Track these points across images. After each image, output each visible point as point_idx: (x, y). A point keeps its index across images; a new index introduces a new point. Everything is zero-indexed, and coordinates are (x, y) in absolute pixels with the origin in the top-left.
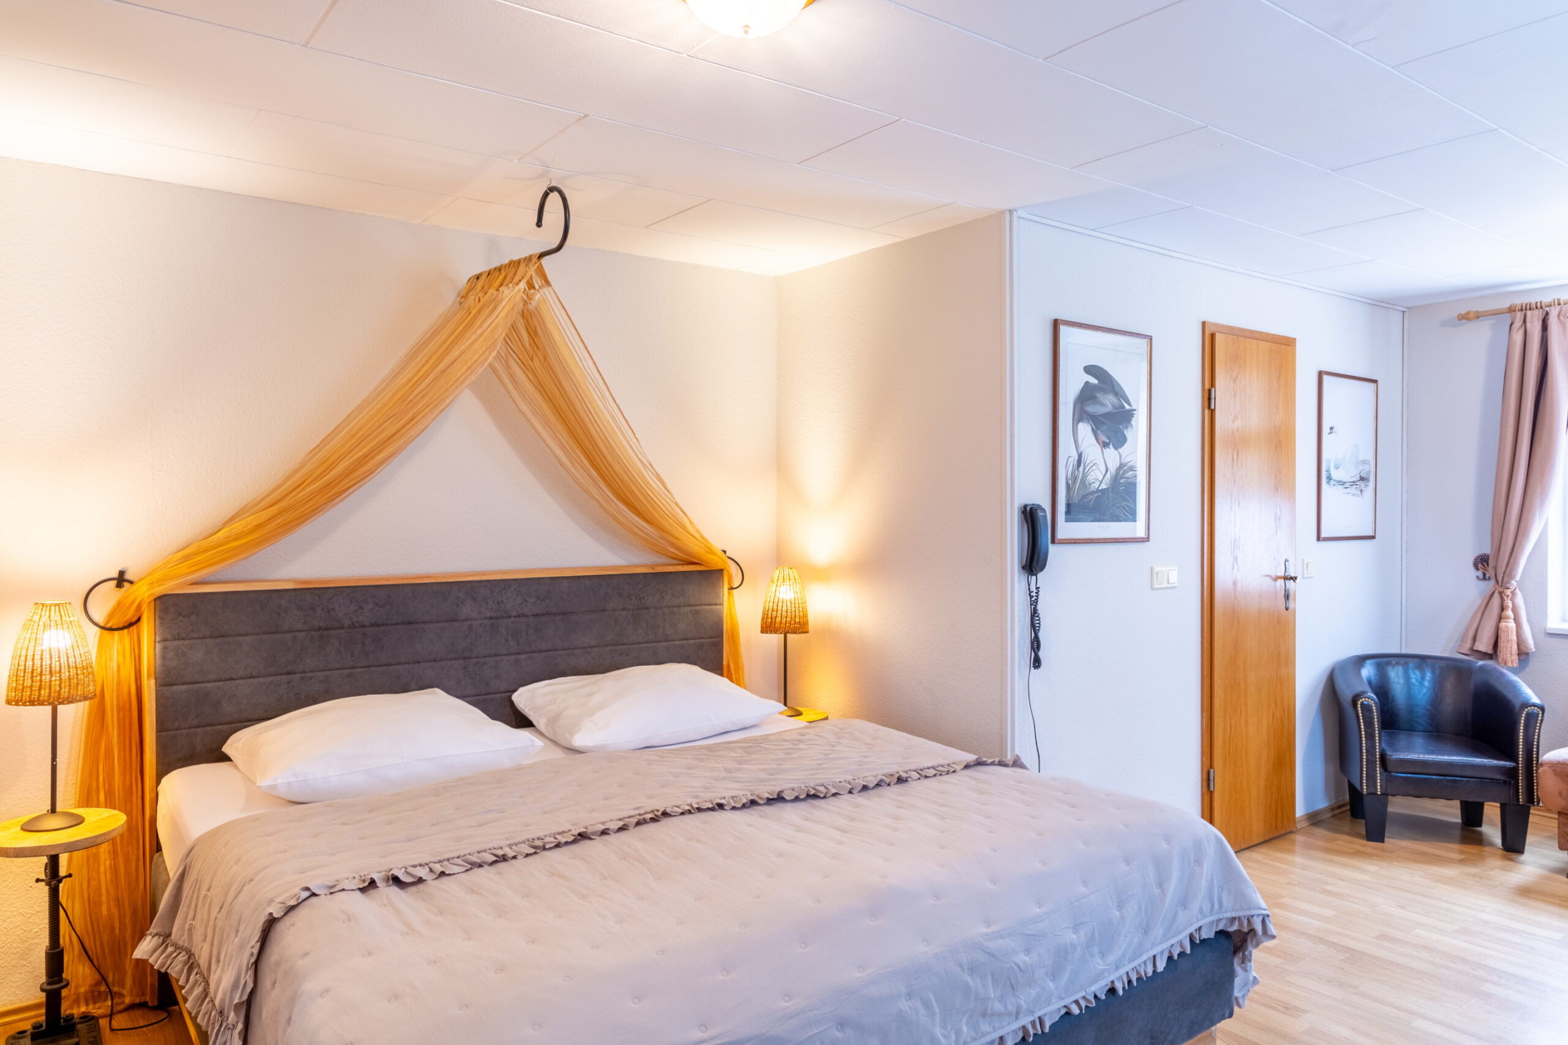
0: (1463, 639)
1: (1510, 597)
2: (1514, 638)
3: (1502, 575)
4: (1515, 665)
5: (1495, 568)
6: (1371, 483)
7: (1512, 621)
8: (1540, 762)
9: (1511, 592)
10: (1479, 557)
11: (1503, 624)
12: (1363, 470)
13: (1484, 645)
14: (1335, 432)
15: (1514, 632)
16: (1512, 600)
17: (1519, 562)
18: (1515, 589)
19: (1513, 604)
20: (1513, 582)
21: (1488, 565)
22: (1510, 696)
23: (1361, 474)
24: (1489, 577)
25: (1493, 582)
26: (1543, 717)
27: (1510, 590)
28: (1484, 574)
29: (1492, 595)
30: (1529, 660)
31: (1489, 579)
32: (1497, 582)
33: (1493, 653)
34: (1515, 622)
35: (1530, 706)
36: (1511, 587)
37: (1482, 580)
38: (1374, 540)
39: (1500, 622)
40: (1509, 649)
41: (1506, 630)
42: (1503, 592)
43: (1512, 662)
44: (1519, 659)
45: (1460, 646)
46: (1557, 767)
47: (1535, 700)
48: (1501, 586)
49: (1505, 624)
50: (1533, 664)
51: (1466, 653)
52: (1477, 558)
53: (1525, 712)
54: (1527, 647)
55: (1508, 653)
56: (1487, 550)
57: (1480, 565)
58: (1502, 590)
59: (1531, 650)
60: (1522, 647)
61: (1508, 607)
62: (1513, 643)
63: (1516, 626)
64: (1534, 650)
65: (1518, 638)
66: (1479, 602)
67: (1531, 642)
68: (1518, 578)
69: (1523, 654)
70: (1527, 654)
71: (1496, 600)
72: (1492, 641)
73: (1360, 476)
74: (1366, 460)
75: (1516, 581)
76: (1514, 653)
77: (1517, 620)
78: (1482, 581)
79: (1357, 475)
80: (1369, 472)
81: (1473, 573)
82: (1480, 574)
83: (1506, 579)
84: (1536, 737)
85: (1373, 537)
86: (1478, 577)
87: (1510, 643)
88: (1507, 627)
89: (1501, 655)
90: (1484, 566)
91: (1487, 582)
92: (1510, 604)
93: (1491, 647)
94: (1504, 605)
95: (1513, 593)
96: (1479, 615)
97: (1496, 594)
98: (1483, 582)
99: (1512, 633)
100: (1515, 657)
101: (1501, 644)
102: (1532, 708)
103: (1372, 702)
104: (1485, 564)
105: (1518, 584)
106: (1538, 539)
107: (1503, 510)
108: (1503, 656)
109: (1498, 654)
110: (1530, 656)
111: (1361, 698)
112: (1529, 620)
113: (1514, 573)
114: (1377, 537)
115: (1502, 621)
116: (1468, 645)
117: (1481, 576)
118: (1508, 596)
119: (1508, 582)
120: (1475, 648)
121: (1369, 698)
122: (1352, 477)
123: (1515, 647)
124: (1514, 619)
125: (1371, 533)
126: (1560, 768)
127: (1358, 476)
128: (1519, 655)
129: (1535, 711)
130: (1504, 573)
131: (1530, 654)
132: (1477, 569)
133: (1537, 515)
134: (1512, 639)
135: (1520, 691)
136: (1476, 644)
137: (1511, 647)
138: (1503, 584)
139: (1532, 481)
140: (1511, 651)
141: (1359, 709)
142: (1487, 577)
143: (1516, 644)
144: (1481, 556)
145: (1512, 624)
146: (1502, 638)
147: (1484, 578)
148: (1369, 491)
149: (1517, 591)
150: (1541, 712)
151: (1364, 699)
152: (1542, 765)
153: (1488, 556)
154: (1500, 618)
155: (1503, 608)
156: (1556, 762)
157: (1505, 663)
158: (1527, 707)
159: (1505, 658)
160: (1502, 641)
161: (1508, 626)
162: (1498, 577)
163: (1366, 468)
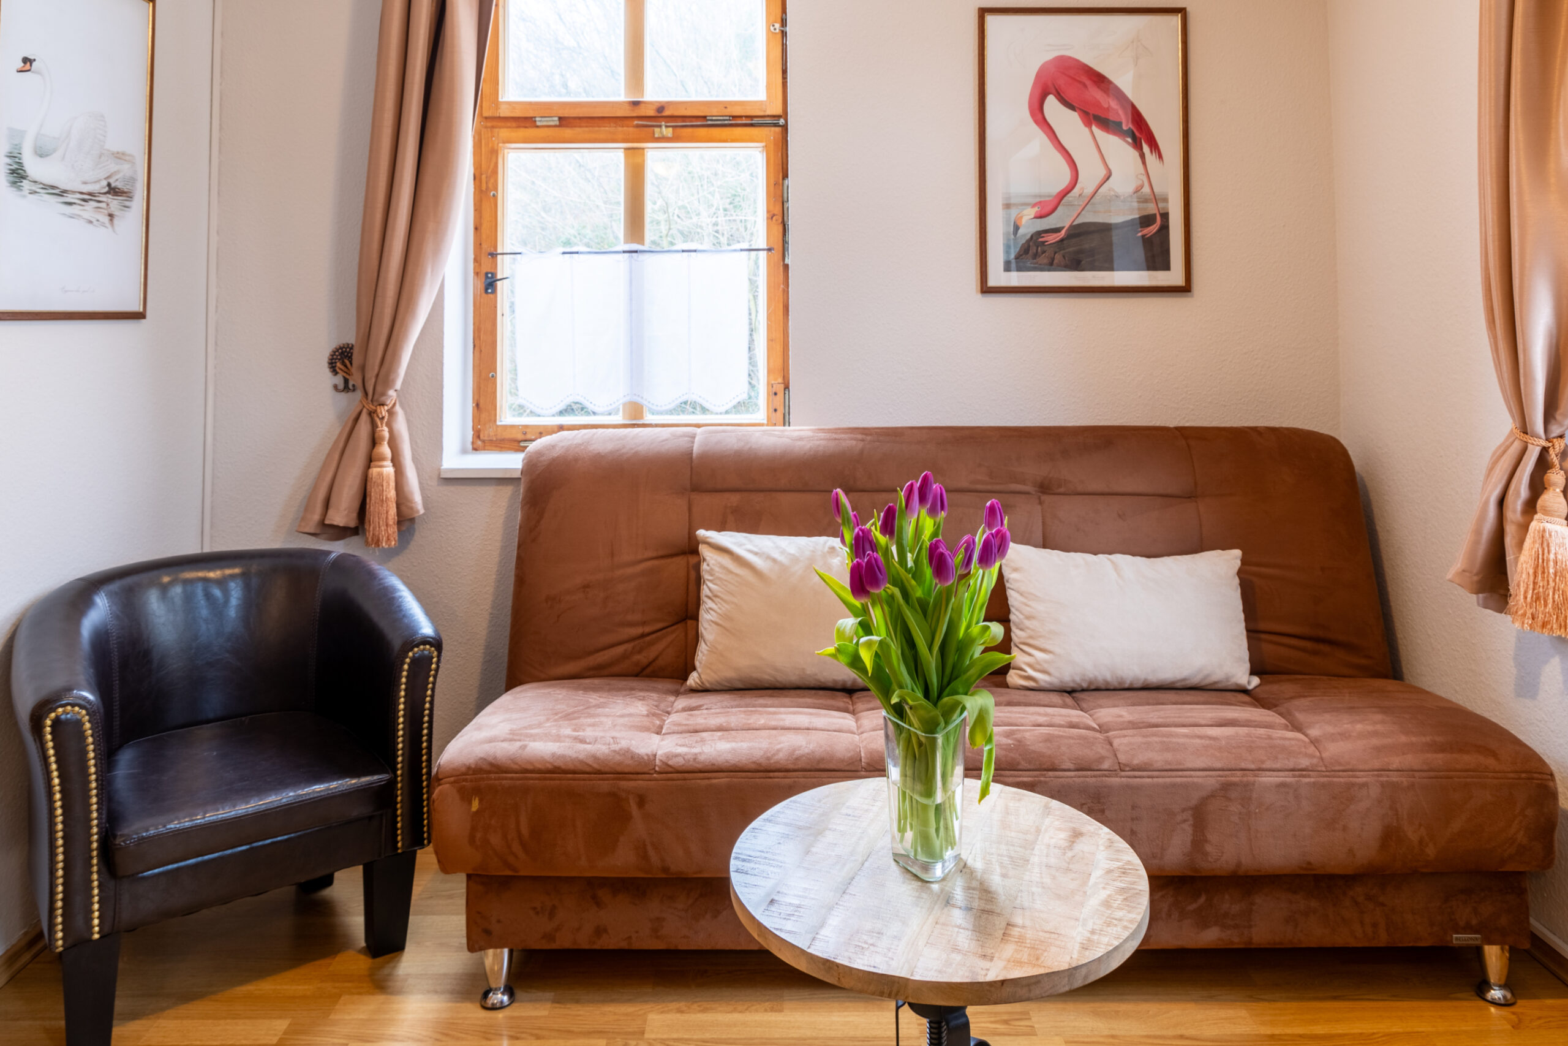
0: (307, 507)
1: (386, 420)
2: (392, 494)
3: (373, 380)
4: (393, 543)
5: (363, 369)
6: (138, 203)
7: (388, 463)
8: (434, 771)
9: (388, 411)
10: (338, 350)
11: (374, 471)
12: (116, 173)
13: (341, 516)
14: (38, 73)
15: (392, 484)
16: (389, 425)
17: (400, 357)
18: (394, 404)
19: (391, 432)
20: (391, 393)
21: (351, 364)
22: (383, 624)
23: (111, 181)
24: (354, 386)
25: (359, 394)
26: (439, 656)
27: (386, 408)
28: (346, 381)
29: (357, 419)
30: (414, 530)
31: (354, 389)
32: (366, 394)
33: (359, 526)
34: (394, 466)
35: (417, 646)
36: (388, 403)
37: (343, 391)
38: (143, 321)
39: (369, 467)
40: (384, 516)
41: (379, 481)
42: (375, 411)
43: (388, 539)
44: (399, 530)
45: (303, 519)
46: (466, 780)
47: (426, 629)
48: (372, 401)
49: (378, 469)
50: (421, 536)
51: (312, 531)
52: (334, 352)
53: (408, 660)
54: (412, 508)
55: (381, 523)
56: (350, 338)
57: (339, 365)
58: (374, 408)
59: (418, 511)
60: (403, 508)
61: (382, 439)
62: (390, 503)
63: (396, 472)
64: (422, 511)
65: (397, 495)
66: (337, 432)
67: (417, 498)
68: (398, 385)
69: (406, 521)
70: (412, 520)
71: (363, 429)
72: (356, 505)
73: (109, 185)
74: (123, 154)
75: (396, 390)
76: (391, 522)
77: (396, 461)
78: (343, 393)
79: (99, 181)
80: (133, 180)
81: (327, 379)
82: (339, 380)
83: (379, 389)
84: (427, 705)
85: (139, 316)
86: (336, 387)
87: (385, 505)
88: (380, 475)
89: (371, 529)
90: (346, 366)
91: (350, 394)
92: (386, 434)
93: (354, 515)
94: (377, 435)
95: (391, 412)
96: (336, 456)
97: (364, 417)
98: (343, 396)
99: (388, 483)
100: (393, 530)
101: (372, 507)
102: (422, 647)
103: (84, 712)
104: (347, 362)
105: (398, 396)
106: (430, 315)
107: (375, 263)
108: (374, 529)
109: (366, 526)
110: (416, 526)
111: (54, 710)
112: (415, 459)
113: (391, 378)
114: (148, 314)
115: (372, 464)
116: (316, 517)
117: (341, 386)
118: (383, 418)
119: (384, 394)
120: (327, 522)
121: (73, 705)
122: (85, 183)
123: (393, 511)
124: (393, 460)
125: (137, 308)
126: (471, 781)
127: (105, 183)
128: (399, 523)
129: (426, 652)
130: (377, 375)
131: (417, 521)
132: (334, 371)
133: (429, 270)
134: (389, 496)
135: (401, 610)
136: (331, 512)
137: (387, 512)
138: (375, 398)
139: (421, 210)
140: (387, 518)
141: (49, 737)
142: (351, 384)
143: (395, 505)
144: (341, 348)
145: (388, 469)
146: (373, 498)
147: (347, 388)
148: (131, 219)
149: (398, 408)
150: (435, 653)
151: (60, 710)
152: (438, 780)
153: (352, 348)
154: (371, 460)
155: (374, 441)
156: (464, 769)
157: (377, 543)
158: (411, 649)
159: (377, 533)
160: (373, 502)
161: (382, 474)
162: (367, 385)
163: (125, 169)
